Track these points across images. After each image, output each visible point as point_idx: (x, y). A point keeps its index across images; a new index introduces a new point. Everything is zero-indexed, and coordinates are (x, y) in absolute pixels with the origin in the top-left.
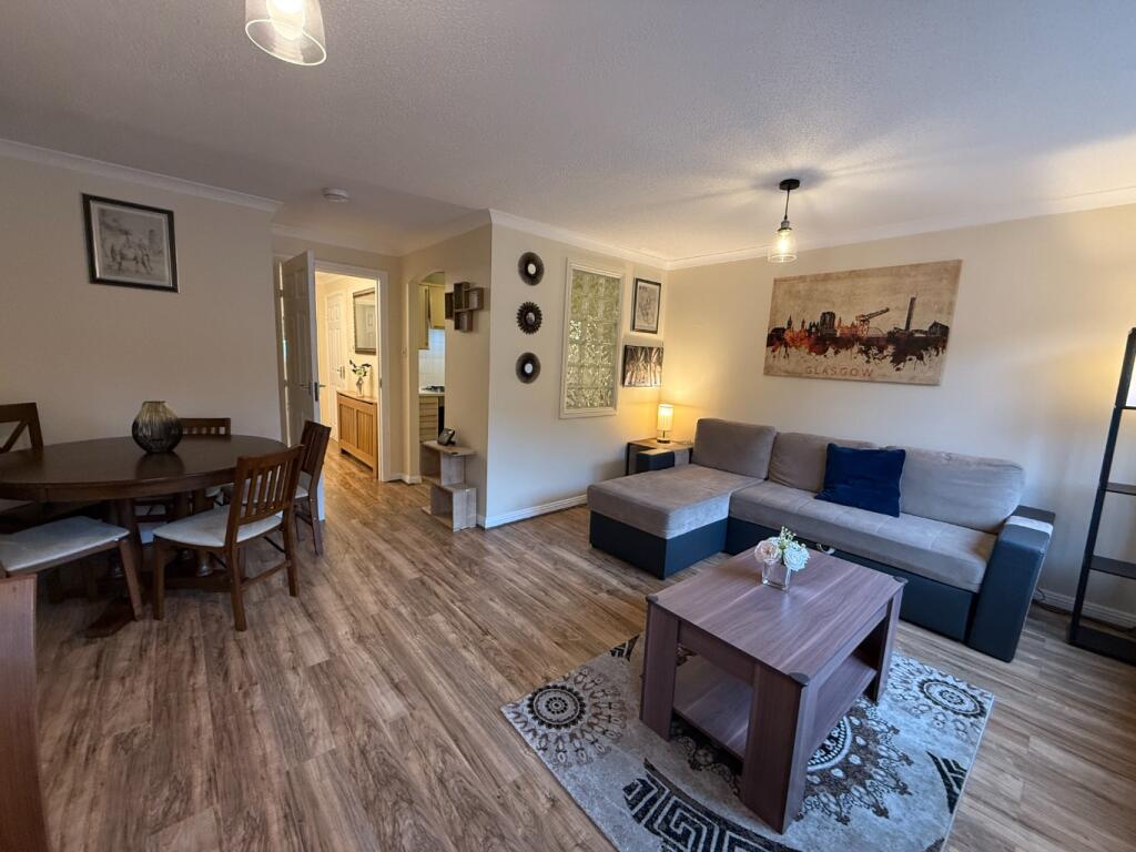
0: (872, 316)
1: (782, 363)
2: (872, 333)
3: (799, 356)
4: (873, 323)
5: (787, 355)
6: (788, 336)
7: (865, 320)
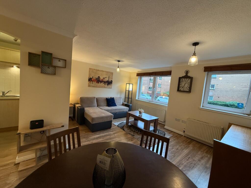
0: (105, 78)
1: (91, 84)
2: (105, 81)
3: (95, 83)
4: (105, 79)
5: (93, 83)
6: (92, 79)
7: (104, 78)
